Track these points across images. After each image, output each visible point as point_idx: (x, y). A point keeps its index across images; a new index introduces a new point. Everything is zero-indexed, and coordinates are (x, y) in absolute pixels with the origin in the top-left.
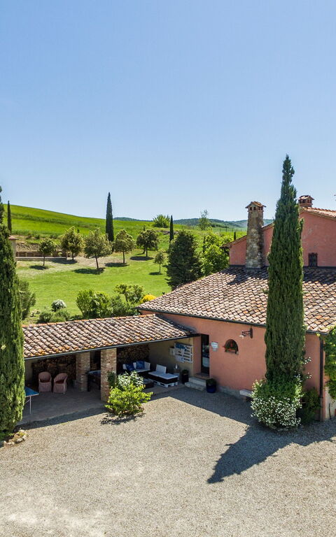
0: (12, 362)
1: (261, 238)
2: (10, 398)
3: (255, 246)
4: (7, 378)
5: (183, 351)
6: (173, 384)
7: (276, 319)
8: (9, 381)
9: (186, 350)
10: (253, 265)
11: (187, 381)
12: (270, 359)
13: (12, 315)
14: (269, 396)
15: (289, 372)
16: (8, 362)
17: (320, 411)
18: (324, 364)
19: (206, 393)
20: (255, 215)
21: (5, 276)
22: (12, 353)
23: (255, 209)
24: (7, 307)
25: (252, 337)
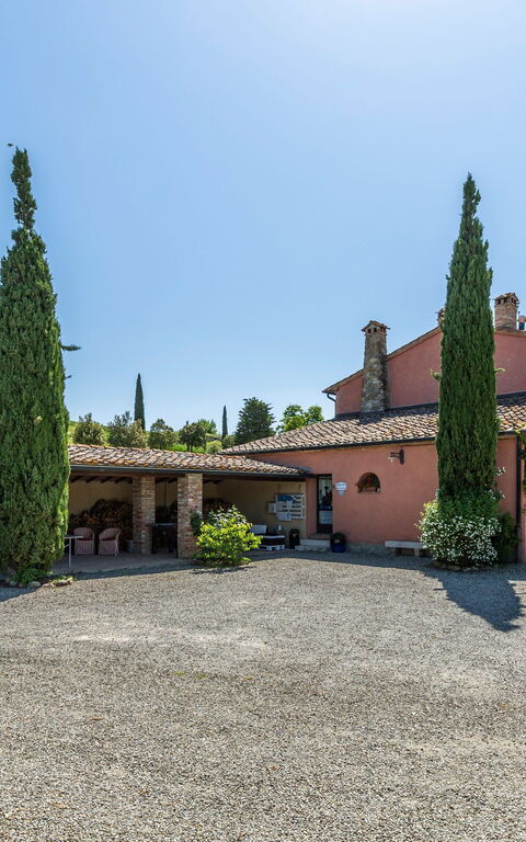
0: (51, 451)
1: (384, 370)
2: (48, 510)
3: (376, 381)
4: (43, 475)
5: (289, 504)
6: (278, 547)
7: (457, 408)
8: (46, 480)
9: (294, 502)
10: (373, 408)
11: (298, 544)
12: (448, 469)
13: (51, 374)
14: (453, 516)
15: (478, 484)
16: (44, 449)
17: (517, 546)
18: (523, 479)
19: (331, 553)
20: (375, 339)
21: (39, 309)
22: (51, 435)
23: (375, 329)
24: (42, 358)
25: (402, 462)
